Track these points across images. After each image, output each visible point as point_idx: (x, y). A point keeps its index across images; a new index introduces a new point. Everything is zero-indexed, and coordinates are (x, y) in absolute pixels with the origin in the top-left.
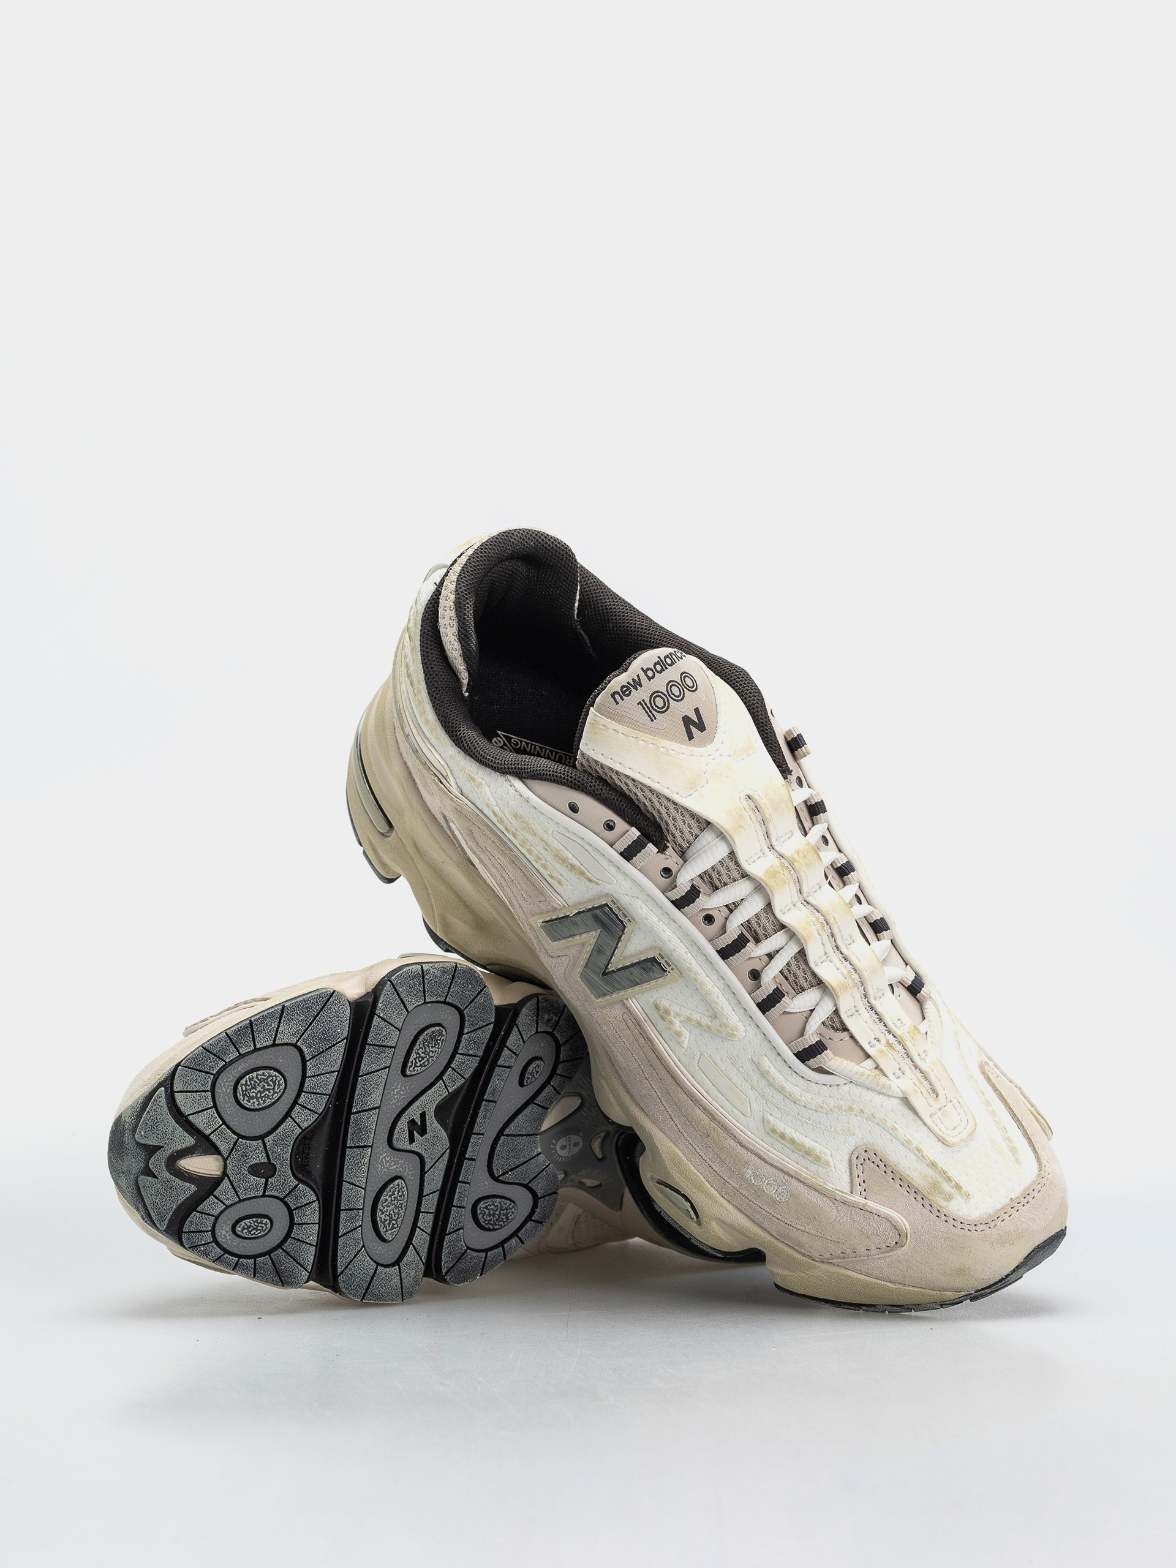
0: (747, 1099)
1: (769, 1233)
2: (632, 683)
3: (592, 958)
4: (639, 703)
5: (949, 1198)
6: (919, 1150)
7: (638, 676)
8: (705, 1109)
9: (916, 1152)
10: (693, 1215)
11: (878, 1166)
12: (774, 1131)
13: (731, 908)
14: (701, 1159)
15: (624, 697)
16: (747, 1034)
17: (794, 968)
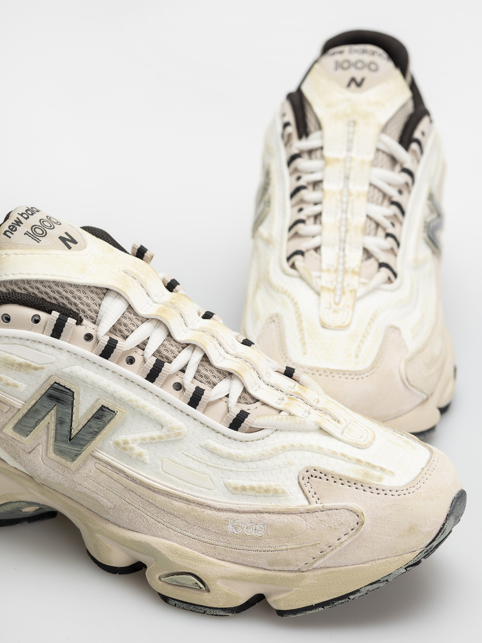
0: (207, 476)
1: (262, 568)
2: (15, 223)
3: (58, 431)
4: (25, 234)
5: (380, 479)
6: (344, 455)
7: (17, 218)
8: (181, 498)
9: (343, 457)
10: (202, 586)
11: (320, 478)
12: (236, 488)
13: (142, 346)
14: (192, 539)
15: (13, 232)
16: (189, 428)
17: (203, 372)
